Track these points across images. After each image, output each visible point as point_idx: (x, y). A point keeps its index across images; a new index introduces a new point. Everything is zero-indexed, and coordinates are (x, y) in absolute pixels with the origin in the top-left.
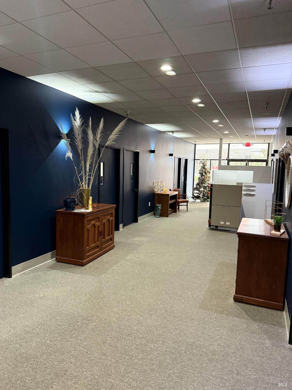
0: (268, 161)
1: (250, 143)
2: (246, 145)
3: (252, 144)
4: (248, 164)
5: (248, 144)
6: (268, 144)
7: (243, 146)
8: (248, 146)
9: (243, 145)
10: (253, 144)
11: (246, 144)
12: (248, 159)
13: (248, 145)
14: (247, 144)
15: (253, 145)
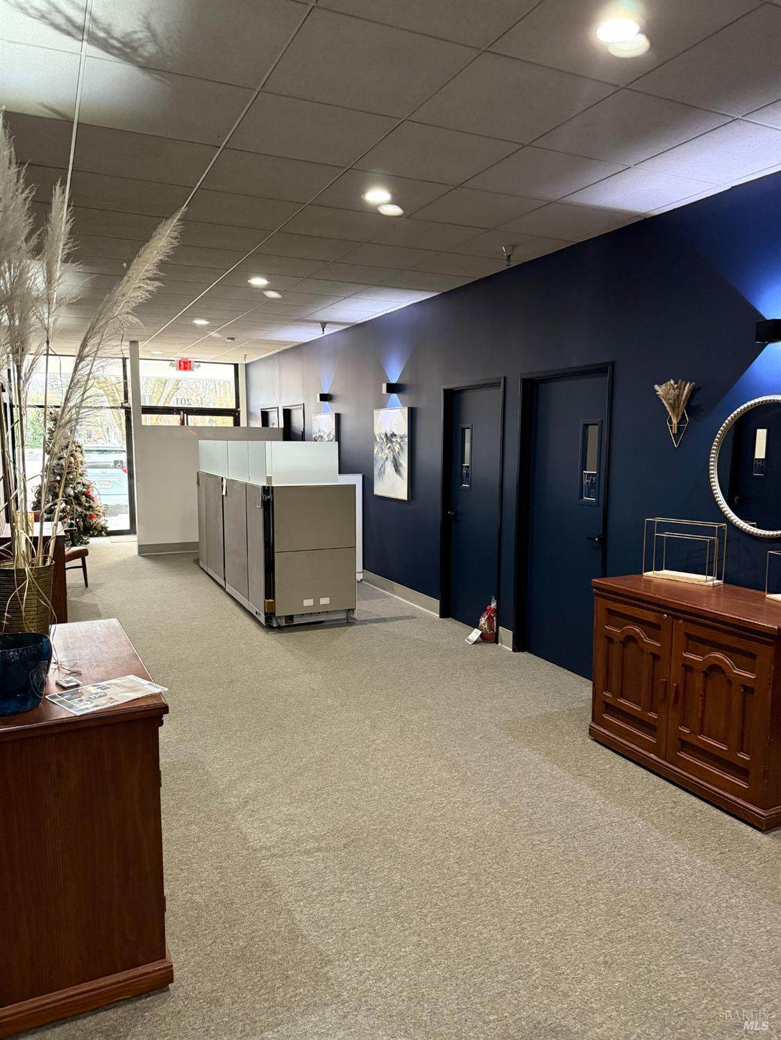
0: (239, 414)
1: (190, 360)
2: (180, 365)
3: (196, 364)
4: (185, 421)
5: (184, 363)
6: (233, 366)
7: (171, 368)
8: (185, 369)
9: (171, 365)
10: (201, 364)
11: (180, 361)
12: (186, 406)
13: (185, 365)
14: (182, 363)
15: (199, 366)
